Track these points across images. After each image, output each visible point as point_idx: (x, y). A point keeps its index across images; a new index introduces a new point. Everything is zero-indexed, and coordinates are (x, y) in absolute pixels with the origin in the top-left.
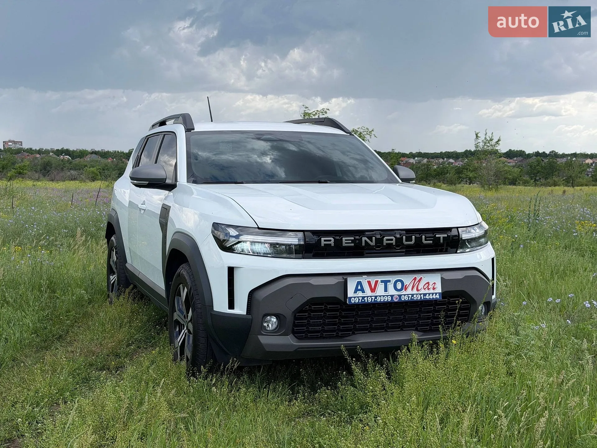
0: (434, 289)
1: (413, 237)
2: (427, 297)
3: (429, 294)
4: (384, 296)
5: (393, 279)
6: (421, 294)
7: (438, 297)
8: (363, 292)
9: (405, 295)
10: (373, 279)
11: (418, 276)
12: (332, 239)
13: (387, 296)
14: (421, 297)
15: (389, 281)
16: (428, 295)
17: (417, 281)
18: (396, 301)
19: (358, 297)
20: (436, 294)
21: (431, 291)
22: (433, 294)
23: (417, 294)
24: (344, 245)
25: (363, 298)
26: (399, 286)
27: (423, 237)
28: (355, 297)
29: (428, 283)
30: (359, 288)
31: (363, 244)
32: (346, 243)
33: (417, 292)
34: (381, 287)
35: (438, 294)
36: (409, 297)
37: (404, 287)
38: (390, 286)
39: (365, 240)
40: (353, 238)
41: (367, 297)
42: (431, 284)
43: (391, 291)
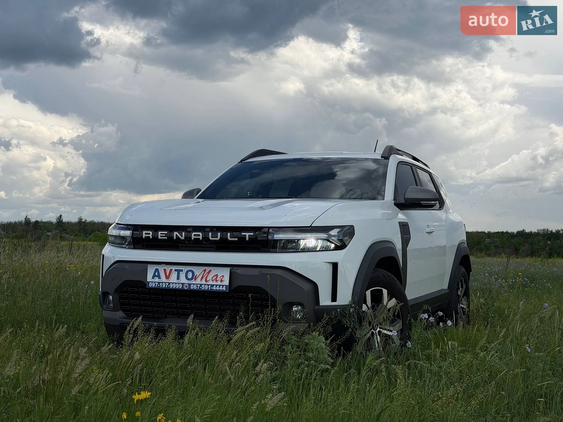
0: (221, 281)
1: (219, 234)
2: (214, 288)
3: (217, 285)
4: (176, 283)
5: (185, 269)
6: (208, 285)
7: (225, 289)
8: (160, 278)
9: (194, 284)
11: (208, 269)
12: (151, 232)
13: (179, 284)
14: (208, 288)
15: (182, 270)
16: (215, 286)
17: (206, 272)
18: (186, 288)
19: (155, 282)
20: (223, 286)
21: (219, 283)
22: (220, 286)
23: (205, 285)
24: (160, 237)
25: (159, 283)
26: (190, 275)
27: (229, 234)
28: (152, 282)
29: (217, 275)
30: (157, 274)
31: (175, 238)
32: (161, 236)
33: (205, 283)
34: (174, 275)
35: (225, 287)
36: (197, 286)
37: (194, 277)
38: (182, 275)
39: (176, 234)
40: (166, 232)
41: (162, 283)
42: (219, 276)
43: (183, 280)
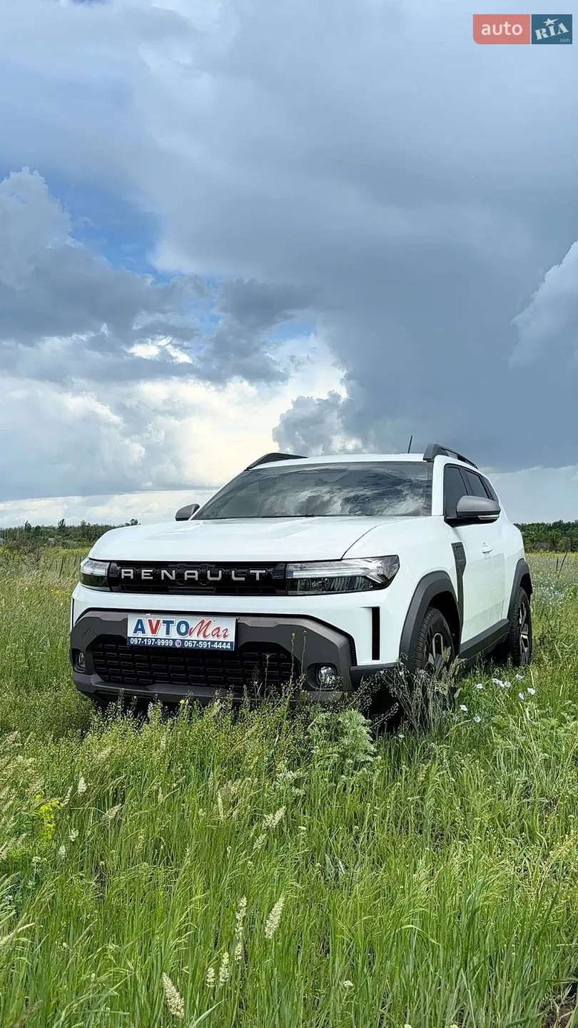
0: (225, 636)
1: (220, 572)
2: (216, 646)
3: (219, 642)
4: (165, 639)
5: (177, 619)
6: (208, 642)
7: (229, 647)
8: (144, 632)
9: (188, 641)
10: (155, 618)
11: (207, 619)
12: (132, 571)
13: (169, 640)
14: (208, 645)
15: (172, 622)
16: (216, 643)
17: (204, 624)
18: (178, 646)
19: (138, 638)
20: (227, 643)
21: (222, 639)
22: (223, 642)
23: (203, 641)
24: (143, 578)
25: (143, 639)
26: (183, 629)
27: (233, 572)
28: (134, 638)
29: (218, 629)
30: (140, 627)
31: (163, 578)
32: (145, 576)
33: (203, 639)
34: (163, 628)
35: (229, 644)
36: (193, 644)
37: (189, 631)
38: (173, 628)
39: (165, 574)
40: (152, 571)
41: (147, 638)
42: (221, 630)
43: (174, 634)
